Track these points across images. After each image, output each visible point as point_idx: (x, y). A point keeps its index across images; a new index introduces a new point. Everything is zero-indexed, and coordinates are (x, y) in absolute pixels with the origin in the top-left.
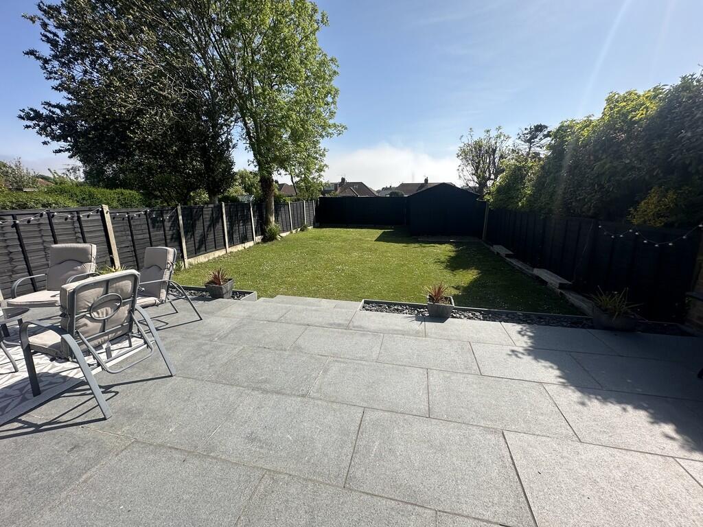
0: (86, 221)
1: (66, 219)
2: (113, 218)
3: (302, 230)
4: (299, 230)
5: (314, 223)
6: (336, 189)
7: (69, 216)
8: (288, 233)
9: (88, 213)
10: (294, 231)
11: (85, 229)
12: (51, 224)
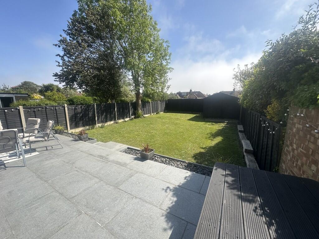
0: (58, 110)
1: (51, 109)
2: (68, 109)
3: (157, 114)
4: (155, 113)
5: (164, 111)
6: (187, 95)
7: (52, 108)
8: (149, 115)
9: (59, 107)
10: (152, 114)
11: (57, 112)
12: (46, 111)
